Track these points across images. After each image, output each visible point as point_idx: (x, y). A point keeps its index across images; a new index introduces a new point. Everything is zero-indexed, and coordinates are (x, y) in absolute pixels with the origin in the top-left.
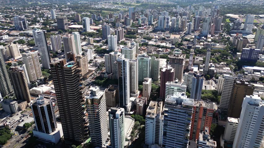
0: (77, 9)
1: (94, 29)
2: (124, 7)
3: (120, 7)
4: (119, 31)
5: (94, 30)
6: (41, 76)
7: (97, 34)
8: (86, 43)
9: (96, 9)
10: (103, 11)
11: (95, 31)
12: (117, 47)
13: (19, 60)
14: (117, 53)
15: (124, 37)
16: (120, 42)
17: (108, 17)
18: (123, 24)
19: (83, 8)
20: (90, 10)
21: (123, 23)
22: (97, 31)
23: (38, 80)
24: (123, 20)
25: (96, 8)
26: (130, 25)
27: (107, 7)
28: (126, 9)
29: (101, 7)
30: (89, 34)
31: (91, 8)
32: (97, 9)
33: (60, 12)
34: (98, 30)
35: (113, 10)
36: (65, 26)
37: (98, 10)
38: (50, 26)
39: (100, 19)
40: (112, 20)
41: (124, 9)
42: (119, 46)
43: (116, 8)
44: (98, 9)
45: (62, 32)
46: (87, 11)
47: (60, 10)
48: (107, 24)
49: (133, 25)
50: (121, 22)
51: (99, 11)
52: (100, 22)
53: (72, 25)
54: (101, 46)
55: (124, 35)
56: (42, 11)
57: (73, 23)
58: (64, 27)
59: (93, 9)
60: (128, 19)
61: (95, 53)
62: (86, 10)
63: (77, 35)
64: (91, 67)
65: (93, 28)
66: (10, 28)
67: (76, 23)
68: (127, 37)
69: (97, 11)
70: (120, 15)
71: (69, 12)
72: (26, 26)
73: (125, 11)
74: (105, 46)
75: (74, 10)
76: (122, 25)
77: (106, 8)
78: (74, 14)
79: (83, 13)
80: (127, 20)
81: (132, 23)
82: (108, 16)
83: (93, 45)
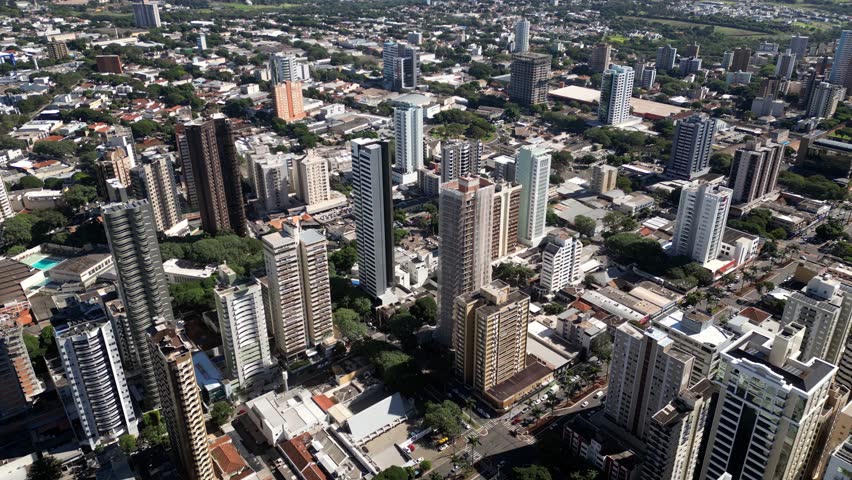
0: (617, 17)
1: (647, 117)
2: (817, 14)
3: (799, 15)
4: (754, 159)
5: (644, 120)
6: (327, 334)
7: (650, 140)
8: (583, 182)
9: (692, 18)
10: (717, 29)
11: (643, 128)
12: (720, 245)
13: (317, 217)
14: (697, 331)
15: (779, 183)
16: (746, 209)
17: (732, 58)
18: (792, 106)
19: (642, 13)
20: (664, 22)
21: (792, 99)
22: (653, 129)
23: (311, 346)
24: (793, 86)
25: (692, 13)
26: (825, 114)
27: (742, 12)
28: (825, 27)
29: (716, 11)
30: (613, 138)
31: (672, 12)
32: (698, 18)
33: (557, 23)
34: (658, 123)
35: (761, 28)
36: (537, 90)
37: (697, 22)
38: (493, 80)
39: (689, 69)
40: (742, 79)
41: (815, 24)
42: (733, 244)
43: (780, 20)
44: (702, 20)
45: (517, 112)
46: (655, 24)
47: (559, 18)
48: (714, 94)
49: (844, 117)
50: (781, 96)
51: (702, 27)
52: (684, 85)
53: (570, 83)
54: (644, 214)
55: (781, 175)
56: (502, 18)
57: (574, 77)
58: (530, 92)
59: (679, 17)
60: (823, 88)
61: (599, 254)
62: (651, 21)
63: (540, 159)
64: (546, 339)
65: (643, 111)
66: (372, 74)
67: (588, 79)
68: (792, 187)
69: (693, 25)
70: (786, 60)
71: (584, 28)
72: (412, 77)
73: (818, 38)
74: (662, 216)
75: (607, 19)
76: (786, 109)
77: (735, 14)
78: (601, 34)
79: (636, 35)
80: (817, 92)
81: (840, 104)
82: (728, 56)
83: (609, 200)
